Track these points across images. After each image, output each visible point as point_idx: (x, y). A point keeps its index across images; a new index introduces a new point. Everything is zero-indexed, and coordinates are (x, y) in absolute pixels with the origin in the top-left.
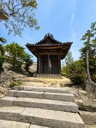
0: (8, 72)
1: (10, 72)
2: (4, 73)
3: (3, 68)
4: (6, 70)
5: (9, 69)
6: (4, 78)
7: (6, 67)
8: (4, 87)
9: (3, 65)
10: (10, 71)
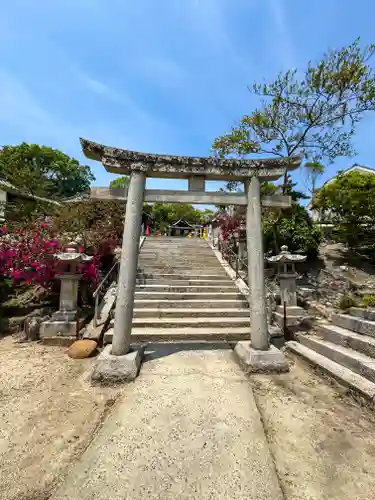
0: (338, 270)
1: (344, 271)
2: (326, 274)
3: (322, 261)
4: (329, 264)
5: (339, 262)
6: (326, 286)
7: (329, 258)
8: (327, 306)
9: (321, 252)
10: (344, 267)
